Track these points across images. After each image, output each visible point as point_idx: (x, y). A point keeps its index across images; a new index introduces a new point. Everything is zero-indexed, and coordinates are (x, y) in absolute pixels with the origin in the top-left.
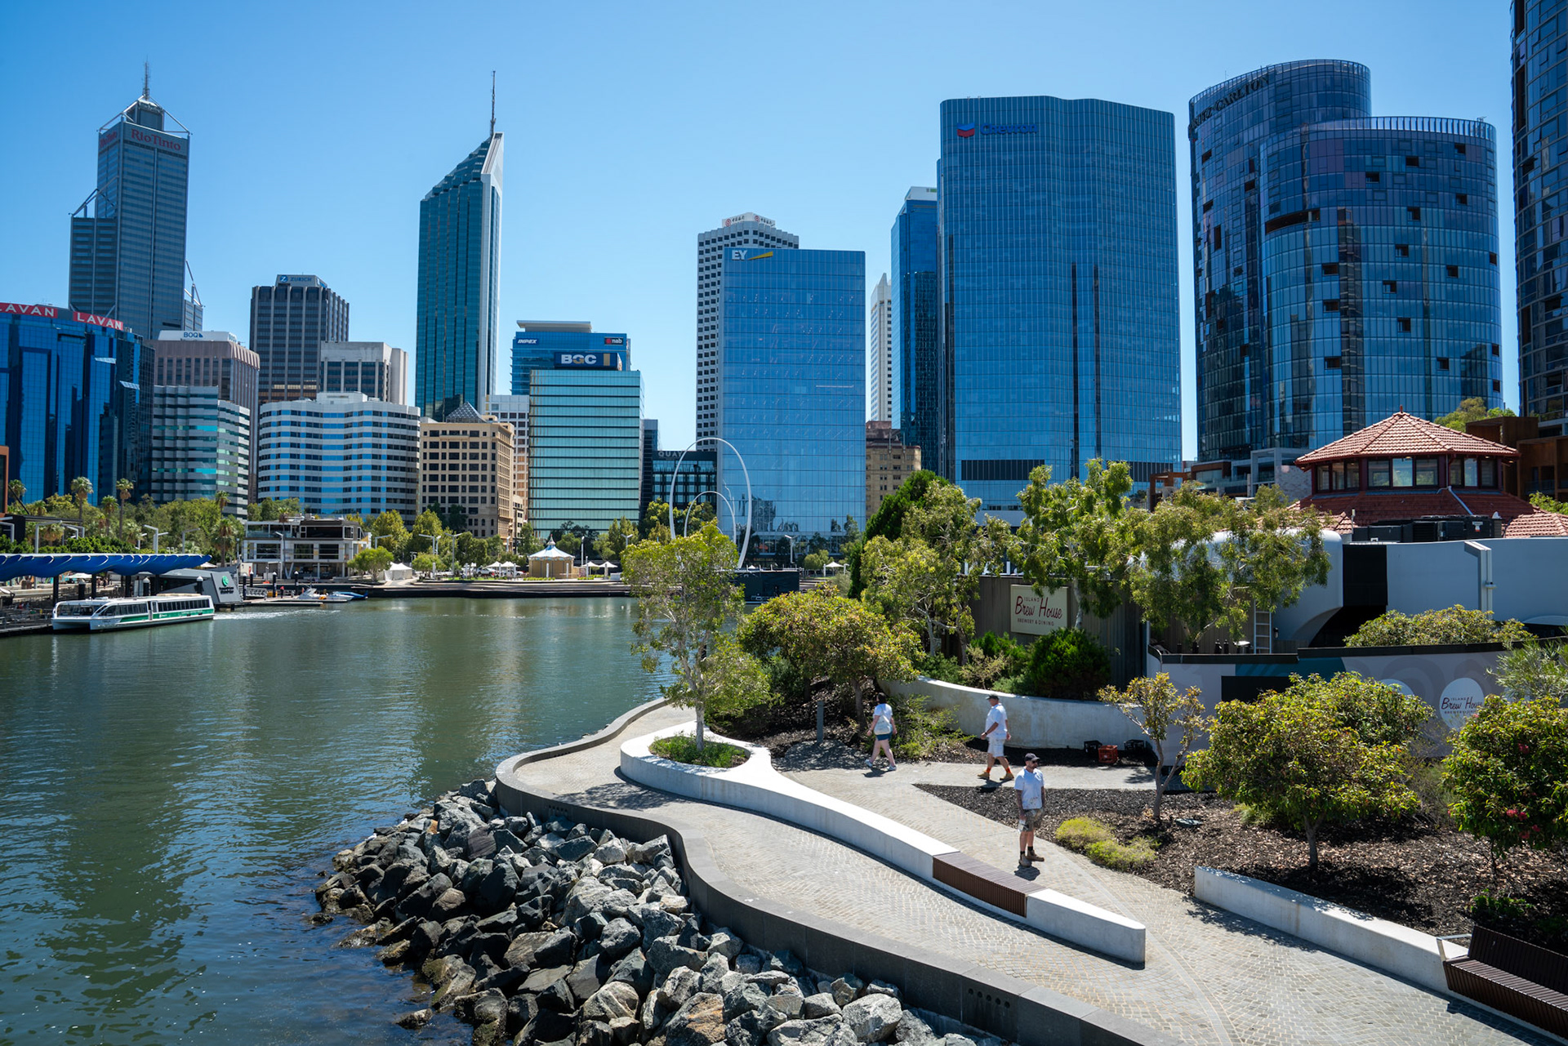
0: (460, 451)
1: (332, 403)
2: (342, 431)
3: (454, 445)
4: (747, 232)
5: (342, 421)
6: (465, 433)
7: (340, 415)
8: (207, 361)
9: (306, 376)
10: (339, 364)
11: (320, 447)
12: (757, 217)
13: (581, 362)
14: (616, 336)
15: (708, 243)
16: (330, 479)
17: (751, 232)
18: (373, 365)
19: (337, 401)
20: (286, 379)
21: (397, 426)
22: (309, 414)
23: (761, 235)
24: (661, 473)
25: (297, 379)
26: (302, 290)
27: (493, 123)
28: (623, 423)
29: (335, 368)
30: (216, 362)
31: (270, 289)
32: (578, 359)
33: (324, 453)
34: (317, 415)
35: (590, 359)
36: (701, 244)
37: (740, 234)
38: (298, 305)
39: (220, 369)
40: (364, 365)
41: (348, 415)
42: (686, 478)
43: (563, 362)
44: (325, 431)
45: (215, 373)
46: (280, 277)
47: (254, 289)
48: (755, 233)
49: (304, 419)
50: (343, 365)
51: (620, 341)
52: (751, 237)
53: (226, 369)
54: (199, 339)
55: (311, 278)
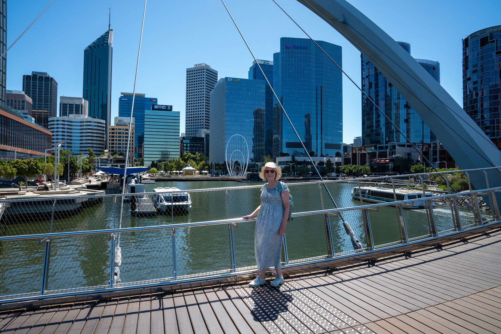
0: (122, 135)
1: (75, 118)
2: (79, 128)
3: (120, 133)
4: (204, 69)
5: (79, 124)
6: (123, 129)
7: (78, 122)
8: (15, 101)
9: (44, 107)
10: (67, 104)
11: (72, 133)
12: (206, 64)
13: (161, 108)
14: (154, 99)
15: (190, 71)
16: (75, 143)
17: (205, 69)
18: (79, 105)
19: (77, 117)
20: (43, 108)
21: (99, 126)
22: (68, 121)
23: (208, 70)
24: (186, 143)
25: (41, 108)
26: (42, 77)
27: (109, 25)
28: (174, 128)
29: (65, 106)
30: (19, 102)
31: (30, 76)
32: (160, 107)
33: (73, 134)
34: (71, 122)
35: (164, 107)
36: (188, 72)
37: (201, 70)
38: (41, 82)
39: (21, 104)
40: (76, 105)
41: (81, 122)
42: (187, 145)
43: (155, 108)
44: (73, 127)
45: (19, 105)
46: (33, 72)
47: (24, 76)
48: (206, 69)
49: (66, 123)
50: (68, 105)
51: (155, 101)
52: (205, 71)
53: (23, 104)
54: (11, 93)
55: (45, 74)
